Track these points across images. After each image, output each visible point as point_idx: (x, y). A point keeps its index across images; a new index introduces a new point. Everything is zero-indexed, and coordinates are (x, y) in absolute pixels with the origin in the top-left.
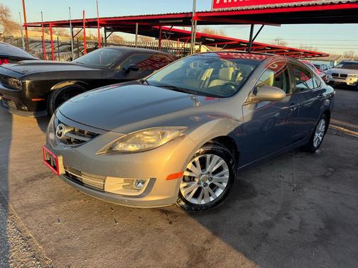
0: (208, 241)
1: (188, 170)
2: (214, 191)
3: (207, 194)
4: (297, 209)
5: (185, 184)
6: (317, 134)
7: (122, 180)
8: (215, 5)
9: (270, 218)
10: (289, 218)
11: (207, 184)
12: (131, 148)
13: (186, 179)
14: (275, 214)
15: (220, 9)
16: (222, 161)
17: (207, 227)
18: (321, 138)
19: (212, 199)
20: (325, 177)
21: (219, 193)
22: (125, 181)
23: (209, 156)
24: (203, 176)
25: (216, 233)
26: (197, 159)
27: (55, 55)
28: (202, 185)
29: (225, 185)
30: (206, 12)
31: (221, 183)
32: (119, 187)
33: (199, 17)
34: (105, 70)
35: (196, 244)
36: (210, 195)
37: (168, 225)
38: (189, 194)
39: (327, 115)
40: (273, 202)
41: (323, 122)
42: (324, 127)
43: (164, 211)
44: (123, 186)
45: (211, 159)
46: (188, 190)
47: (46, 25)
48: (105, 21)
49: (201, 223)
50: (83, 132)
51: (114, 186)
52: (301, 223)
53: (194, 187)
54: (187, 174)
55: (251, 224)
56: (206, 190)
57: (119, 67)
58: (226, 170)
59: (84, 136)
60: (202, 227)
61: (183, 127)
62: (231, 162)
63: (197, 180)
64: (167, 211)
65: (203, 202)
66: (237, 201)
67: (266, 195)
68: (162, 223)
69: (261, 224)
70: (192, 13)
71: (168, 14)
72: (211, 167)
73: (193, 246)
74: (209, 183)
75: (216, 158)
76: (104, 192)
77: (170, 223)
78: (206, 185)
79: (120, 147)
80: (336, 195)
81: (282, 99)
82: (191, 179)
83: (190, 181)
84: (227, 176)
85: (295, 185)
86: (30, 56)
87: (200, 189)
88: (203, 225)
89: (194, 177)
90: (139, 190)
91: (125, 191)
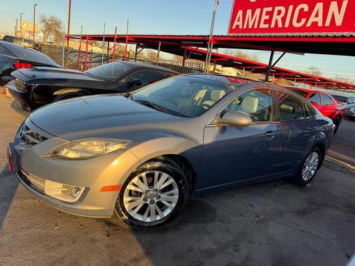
0: (136, 260)
1: (134, 184)
2: (163, 211)
3: (153, 212)
4: (250, 242)
5: (130, 199)
6: (307, 167)
7: (60, 185)
8: (231, 30)
9: (215, 247)
10: (236, 251)
11: (154, 202)
12: (72, 155)
13: (133, 193)
14: (223, 244)
15: (235, 35)
16: (172, 181)
17: (143, 246)
18: (313, 172)
19: (158, 218)
20: (302, 213)
21: (167, 212)
22: (64, 187)
23: (157, 173)
24: (151, 192)
25: (148, 254)
26: (143, 174)
27: (88, 65)
28: (148, 202)
29: (174, 205)
30: (222, 36)
31: (170, 202)
32: (57, 191)
33: (215, 41)
34: (108, 82)
35: (120, 260)
36: (157, 214)
37: (105, 237)
38: (134, 209)
39: (321, 148)
40: (228, 231)
41: (315, 155)
42: (317, 160)
43: (108, 223)
44: (62, 191)
45: (160, 176)
46: (134, 205)
47: (84, 37)
48: (133, 38)
49: (139, 240)
50: (38, 135)
51: (54, 189)
52: (247, 257)
53: (140, 203)
54: (133, 188)
55: (190, 250)
56: (152, 207)
57: (124, 81)
58: (176, 190)
59: (38, 139)
60: (137, 245)
61: (127, 141)
62: (181, 182)
63: (143, 197)
64: (112, 224)
65: (148, 220)
66: (190, 224)
67: (224, 222)
68: (99, 233)
69: (202, 251)
70: (209, 36)
71: (187, 36)
72: (160, 185)
73: (118, 261)
74: (156, 201)
75: (165, 176)
76: (44, 194)
77: (108, 235)
78: (152, 202)
79: (64, 153)
80: (304, 234)
81: (249, 125)
82: (139, 194)
83: (137, 196)
84: (177, 197)
85: (262, 217)
86: (55, 64)
87: (145, 206)
88: (140, 243)
89: (141, 193)
90: (75, 197)
91: (63, 197)
